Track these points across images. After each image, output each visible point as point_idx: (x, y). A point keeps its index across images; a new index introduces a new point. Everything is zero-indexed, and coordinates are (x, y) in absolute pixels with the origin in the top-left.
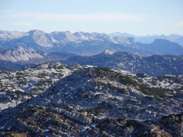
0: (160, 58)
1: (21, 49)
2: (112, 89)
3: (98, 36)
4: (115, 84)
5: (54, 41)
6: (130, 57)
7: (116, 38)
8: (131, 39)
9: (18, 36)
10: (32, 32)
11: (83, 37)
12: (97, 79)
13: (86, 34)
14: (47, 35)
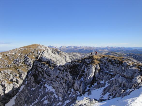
0: (128, 51)
1: (105, 49)
2: (113, 55)
3: (118, 47)
4: (114, 54)
5: (111, 48)
6: (123, 51)
7: (121, 48)
8: (124, 48)
9: (105, 47)
10: (107, 47)
11: (116, 48)
12: (112, 53)
13: (116, 47)
14: (110, 47)
